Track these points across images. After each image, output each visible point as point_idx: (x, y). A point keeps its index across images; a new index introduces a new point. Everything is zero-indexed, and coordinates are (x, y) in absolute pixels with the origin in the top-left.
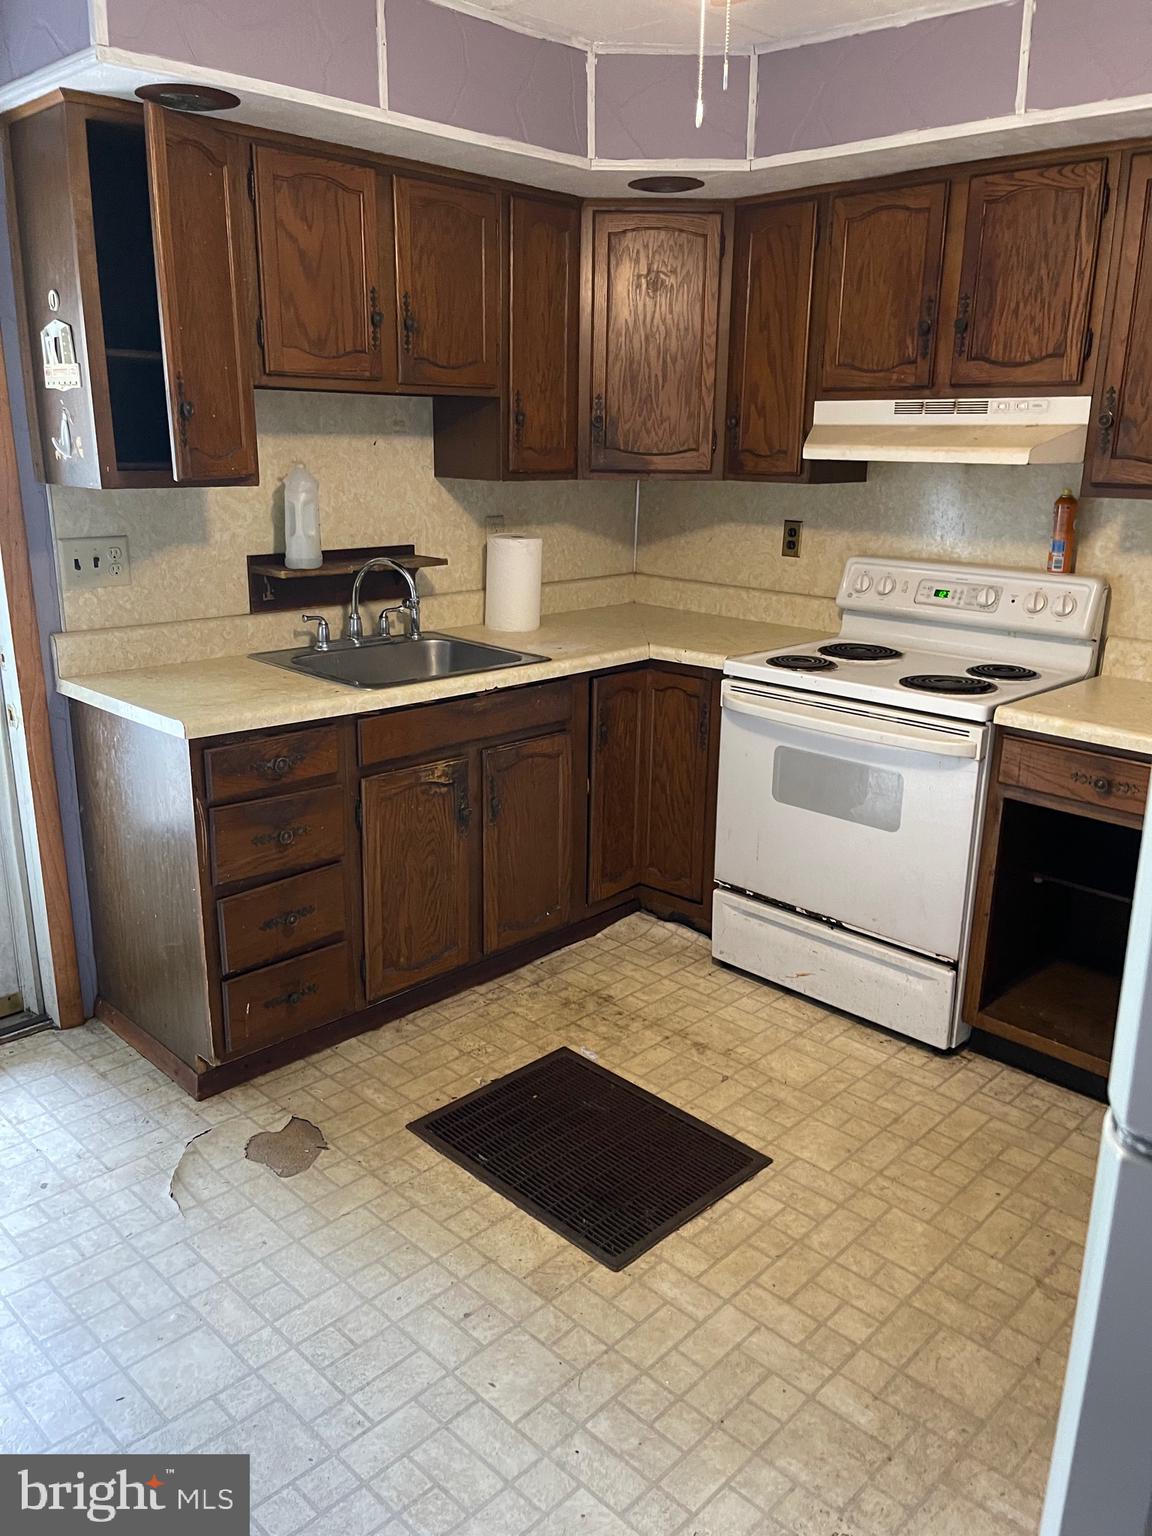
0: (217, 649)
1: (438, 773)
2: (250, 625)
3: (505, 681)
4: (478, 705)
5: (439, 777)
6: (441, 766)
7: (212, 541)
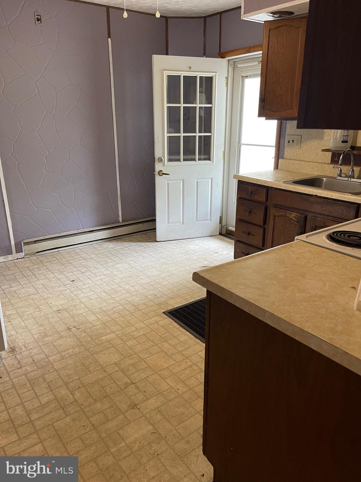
0: (315, 172)
1: (292, 216)
2: (326, 166)
3: (321, 193)
4: (311, 199)
5: (293, 217)
6: (294, 214)
7: (324, 139)
